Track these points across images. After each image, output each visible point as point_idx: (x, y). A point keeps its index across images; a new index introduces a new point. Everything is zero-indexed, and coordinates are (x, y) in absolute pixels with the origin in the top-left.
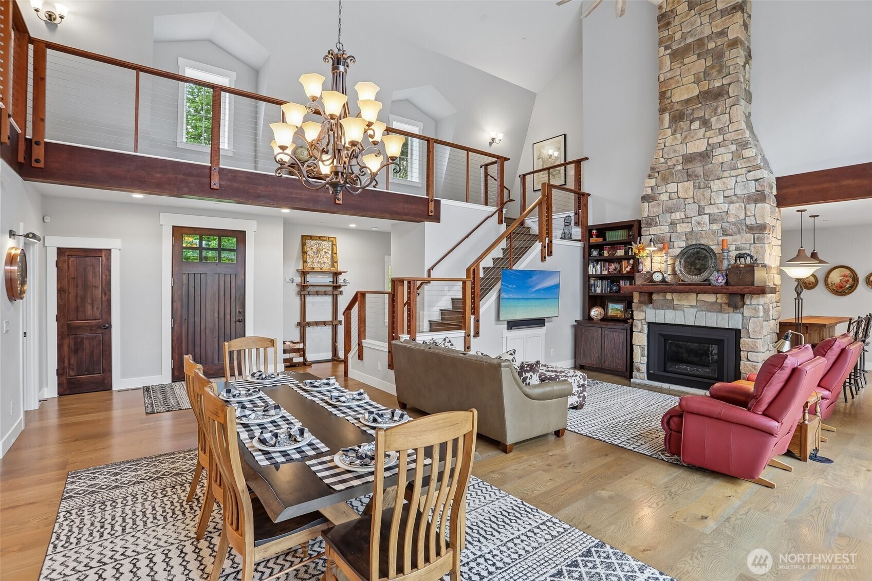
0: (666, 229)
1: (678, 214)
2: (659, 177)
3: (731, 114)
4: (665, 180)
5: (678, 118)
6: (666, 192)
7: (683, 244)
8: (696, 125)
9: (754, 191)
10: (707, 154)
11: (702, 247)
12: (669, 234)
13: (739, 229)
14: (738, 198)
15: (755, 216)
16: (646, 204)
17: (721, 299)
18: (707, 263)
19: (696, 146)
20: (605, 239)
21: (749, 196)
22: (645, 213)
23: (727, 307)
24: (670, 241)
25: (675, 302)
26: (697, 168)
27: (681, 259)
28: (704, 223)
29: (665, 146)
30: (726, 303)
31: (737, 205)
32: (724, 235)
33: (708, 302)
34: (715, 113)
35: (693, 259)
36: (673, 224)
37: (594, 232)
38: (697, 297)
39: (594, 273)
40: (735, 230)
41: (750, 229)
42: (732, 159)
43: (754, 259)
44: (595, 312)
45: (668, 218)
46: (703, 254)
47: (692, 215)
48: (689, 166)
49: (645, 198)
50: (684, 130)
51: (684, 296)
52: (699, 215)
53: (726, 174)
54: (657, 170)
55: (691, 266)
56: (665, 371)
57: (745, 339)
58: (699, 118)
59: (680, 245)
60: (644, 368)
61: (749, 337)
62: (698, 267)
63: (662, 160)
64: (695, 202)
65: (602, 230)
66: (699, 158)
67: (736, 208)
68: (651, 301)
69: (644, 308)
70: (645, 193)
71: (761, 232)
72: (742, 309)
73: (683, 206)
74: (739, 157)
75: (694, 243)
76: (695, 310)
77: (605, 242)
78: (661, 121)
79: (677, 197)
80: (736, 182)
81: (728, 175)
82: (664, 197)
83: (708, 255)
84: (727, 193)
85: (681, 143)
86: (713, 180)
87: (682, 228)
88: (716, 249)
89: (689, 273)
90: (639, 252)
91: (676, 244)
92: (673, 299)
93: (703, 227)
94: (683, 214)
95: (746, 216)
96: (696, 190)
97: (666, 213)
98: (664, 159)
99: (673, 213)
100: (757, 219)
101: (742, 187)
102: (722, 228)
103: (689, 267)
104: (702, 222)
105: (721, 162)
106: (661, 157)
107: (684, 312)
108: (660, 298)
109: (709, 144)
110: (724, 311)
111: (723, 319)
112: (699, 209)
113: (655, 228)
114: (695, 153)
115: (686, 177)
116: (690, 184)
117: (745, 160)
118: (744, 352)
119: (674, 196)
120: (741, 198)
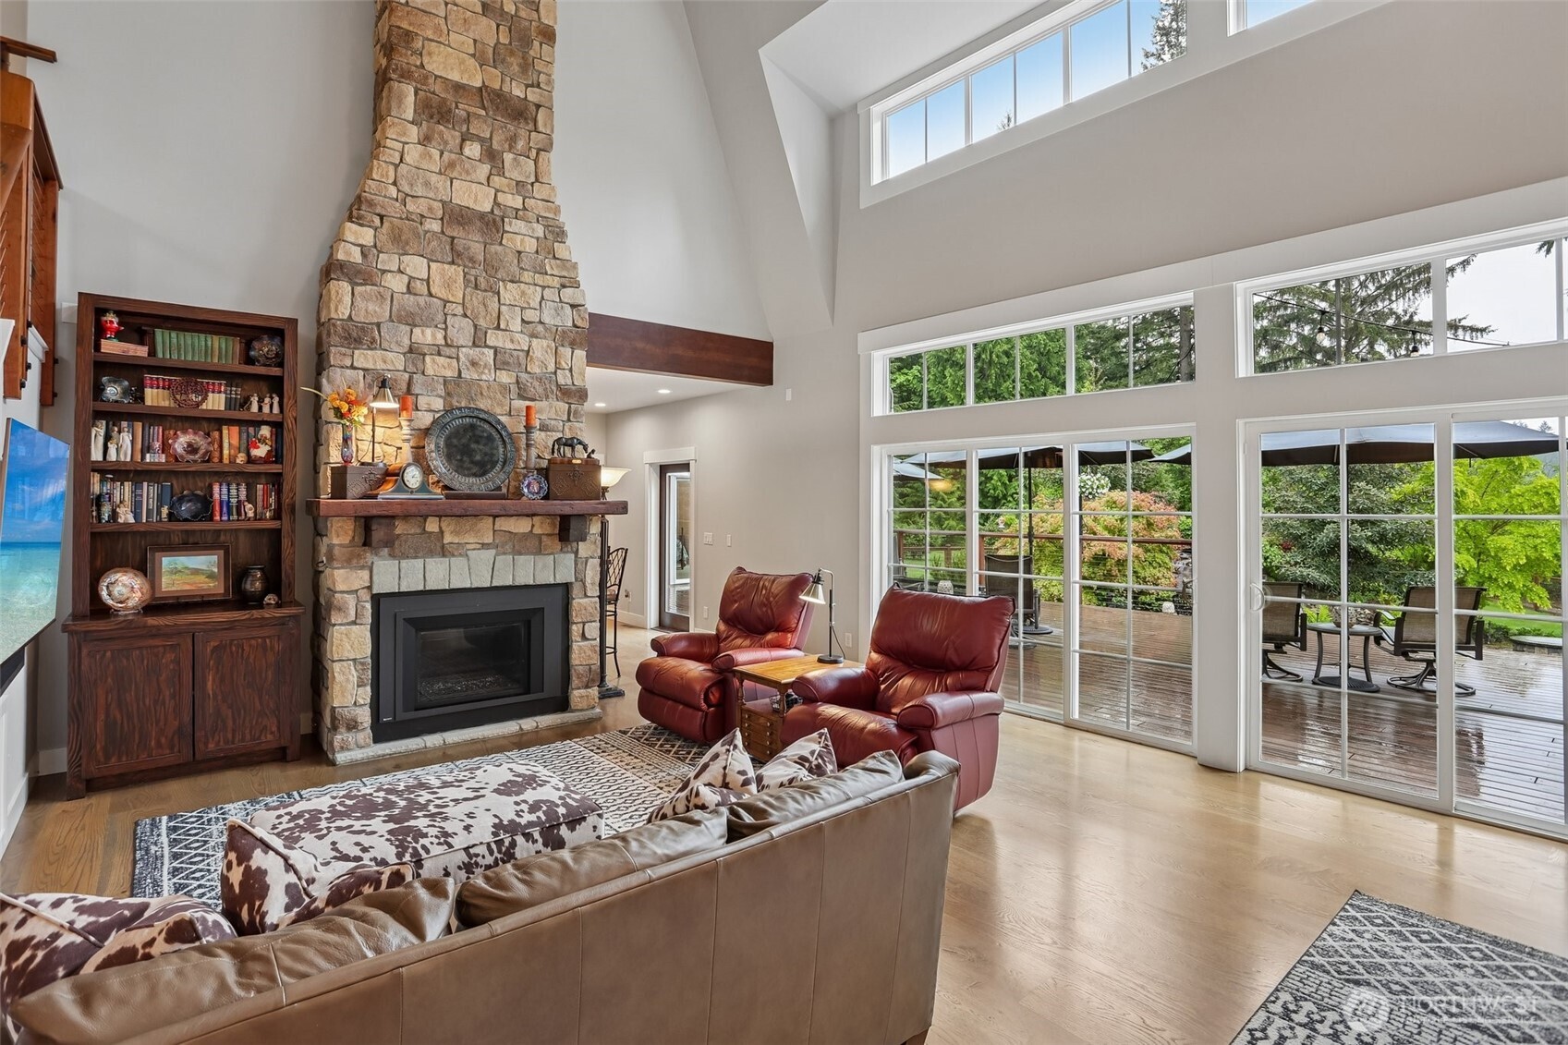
0: (397, 360)
1: (428, 331)
2: (384, 231)
3: (538, 164)
4: (401, 243)
5: (434, 111)
6: (400, 271)
7: (438, 404)
8: (473, 150)
9: (570, 324)
10: (494, 221)
11: (482, 416)
12: (407, 376)
13: (545, 390)
14: (546, 329)
15: (571, 370)
16: (346, 286)
17: (541, 526)
18: (495, 452)
19: (472, 196)
20: (152, 353)
21: (562, 332)
22: (341, 309)
23: (549, 543)
24: (409, 391)
25: (448, 539)
26: (473, 243)
27: (438, 437)
28: (486, 365)
29: (401, 161)
30: (548, 535)
31: (545, 343)
32: (521, 397)
33: (516, 534)
34: (511, 147)
35: (464, 441)
36: (414, 351)
37: (112, 320)
38: (494, 524)
40: (540, 390)
41: (564, 392)
42: (537, 252)
45: (403, 336)
46: (486, 431)
47: (461, 342)
48: (455, 231)
49: (337, 270)
50: (448, 148)
51: (467, 523)
52: (475, 345)
53: (527, 276)
54: (378, 210)
55: (462, 455)
56: (416, 708)
57: (581, 601)
58: (481, 140)
59: (431, 405)
60: (365, 716)
61: (586, 596)
62: (478, 458)
63: (393, 191)
64: (465, 315)
65: (140, 320)
66: (478, 223)
67: (542, 347)
68: (390, 539)
69: (369, 559)
72: (576, 545)
73: (440, 317)
74: (549, 253)
75: (463, 405)
76: (493, 552)
77: (152, 362)
78: (397, 96)
79: (426, 292)
80: (543, 297)
81: (530, 281)
82: (396, 283)
83: (494, 433)
84: (531, 315)
85: (440, 173)
86: (504, 281)
87: (437, 367)
88: (515, 425)
89: (460, 469)
91: (422, 401)
92: (442, 532)
93: (483, 373)
94: (440, 335)
95: (557, 368)
96: (469, 290)
97: (400, 322)
98: (399, 191)
99: (415, 326)
100: (575, 378)
101: (553, 311)
102: (518, 382)
103: (459, 457)
104: (482, 363)
105: (519, 249)
106: (391, 181)
107: (469, 560)
108: (412, 531)
109: (496, 202)
110: (545, 550)
111: (545, 566)
112: (475, 333)
113: (369, 352)
114: (468, 208)
115: (450, 255)
116: (455, 272)
117: (558, 261)
118: (579, 625)
119: (420, 287)
120: (551, 333)
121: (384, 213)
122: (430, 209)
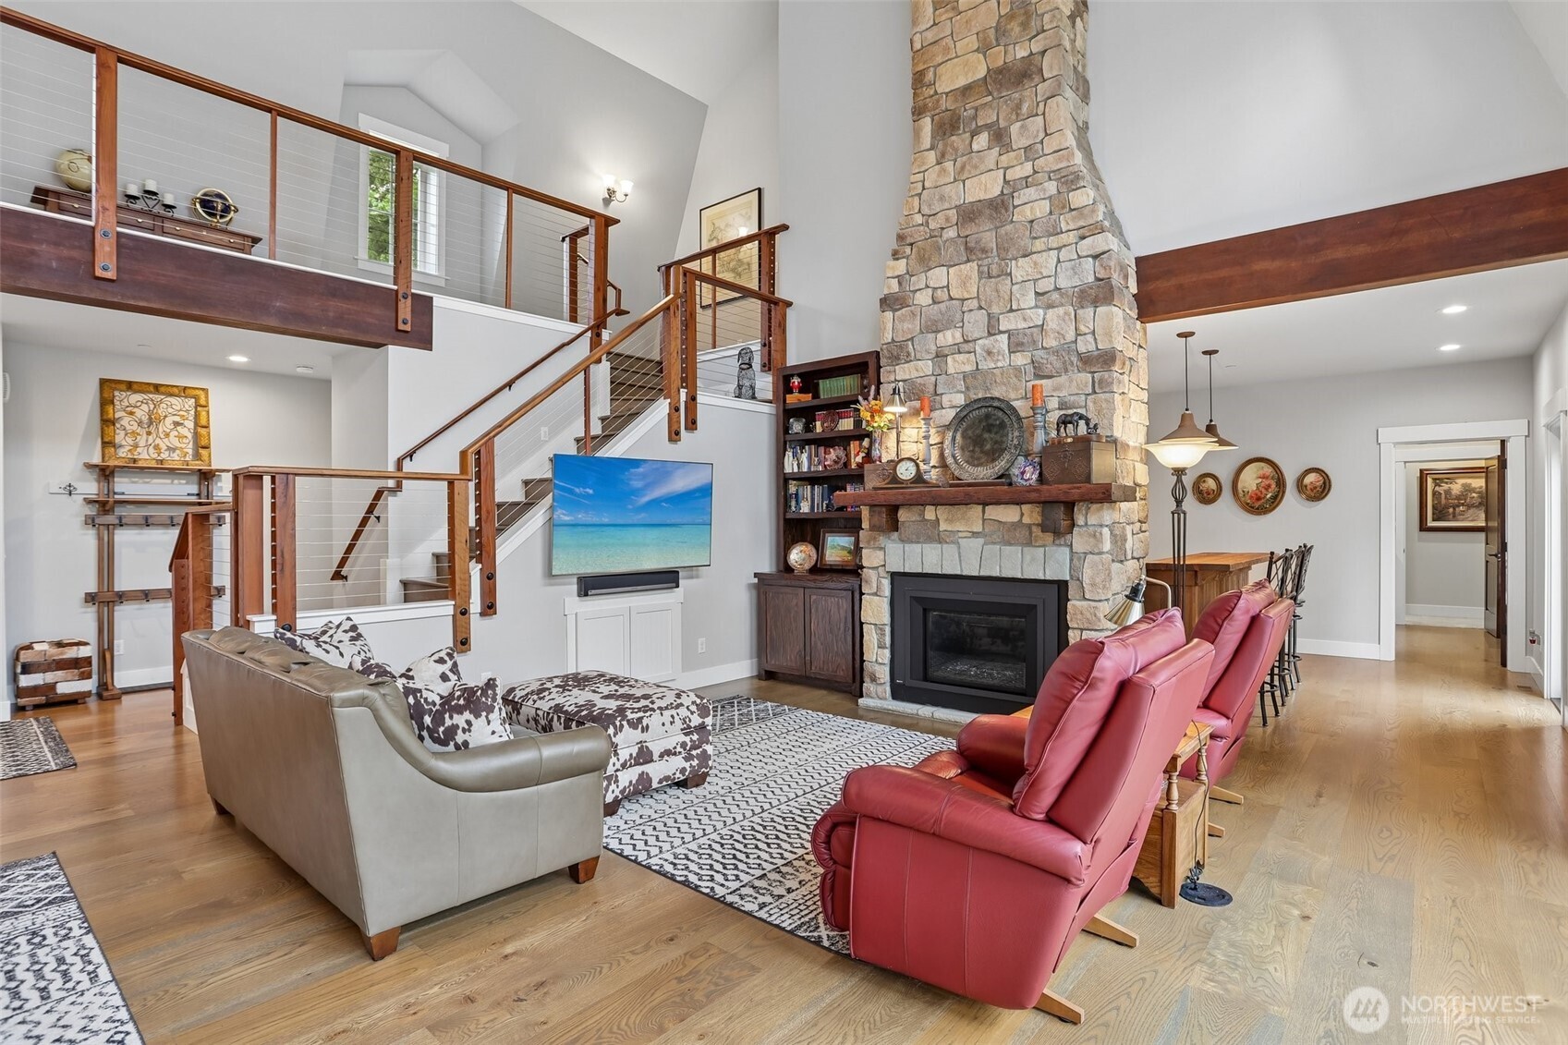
0: (927, 367)
1: (948, 333)
2: (913, 256)
3: (1047, 115)
4: (925, 263)
5: (948, 127)
6: (927, 287)
7: (960, 400)
8: (982, 141)
9: (1091, 279)
10: (1003, 201)
11: (996, 404)
12: (933, 378)
13: (1064, 363)
14: (1061, 295)
15: (1093, 333)
16: (889, 315)
17: (1030, 515)
18: (1005, 439)
19: (983, 187)
20: (816, 396)
21: (1082, 291)
22: (886, 335)
23: (1040, 534)
24: (936, 394)
25: (943, 526)
26: (986, 233)
27: (956, 431)
28: (999, 351)
29: (924, 189)
30: (1038, 525)
31: (1061, 311)
32: (1038, 376)
33: (1005, 523)
34: (1017, 115)
35: (978, 432)
36: (939, 355)
37: (796, 381)
38: (984, 512)
39: (796, 470)
40: (1058, 365)
41: (1087, 361)
42: (1051, 213)
43: (1091, 426)
44: (799, 556)
45: (931, 343)
46: (998, 418)
47: (976, 335)
48: (969, 229)
49: (887, 303)
50: (960, 154)
51: (959, 511)
52: (990, 334)
53: (1039, 245)
54: (909, 240)
55: (974, 446)
56: (926, 679)
57: (1078, 603)
58: (987, 127)
59: (955, 399)
60: (884, 673)
61: (1084, 598)
62: (988, 447)
63: (919, 219)
64: (981, 308)
65: (812, 376)
66: (988, 212)
67: (1059, 316)
68: (894, 525)
69: (882, 540)
70: (886, 292)
71: (1106, 368)
72: (1069, 536)
73: (958, 316)
74: (1064, 207)
75: (980, 396)
76: (981, 541)
77: (816, 402)
78: (917, 134)
79: (946, 297)
80: (1059, 261)
81: (1044, 248)
82: (923, 298)
83: (1006, 420)
84: (1045, 285)
85: (955, 180)
86: (1016, 259)
87: (956, 364)
88: (1022, 407)
89: (974, 461)
90: (872, 416)
91: (946, 400)
92: (938, 520)
93: (998, 360)
94: (958, 334)
95: (1078, 335)
96: (983, 281)
97: (928, 332)
98: (923, 215)
99: (939, 331)
100: (1098, 341)
101: (1070, 273)
102: (1033, 362)
103: (971, 448)
104: (995, 351)
105: (1030, 218)
106: (917, 211)
107: (959, 548)
108: (914, 519)
109: (1006, 182)
110: (1036, 541)
111: (1033, 559)
112: (989, 322)
113: (906, 365)
114: (980, 201)
115: (964, 254)
116: (971, 269)
117: (1074, 213)
118: (1075, 631)
119: (942, 295)
120: (1068, 296)
121: (913, 241)
122: (947, 220)
